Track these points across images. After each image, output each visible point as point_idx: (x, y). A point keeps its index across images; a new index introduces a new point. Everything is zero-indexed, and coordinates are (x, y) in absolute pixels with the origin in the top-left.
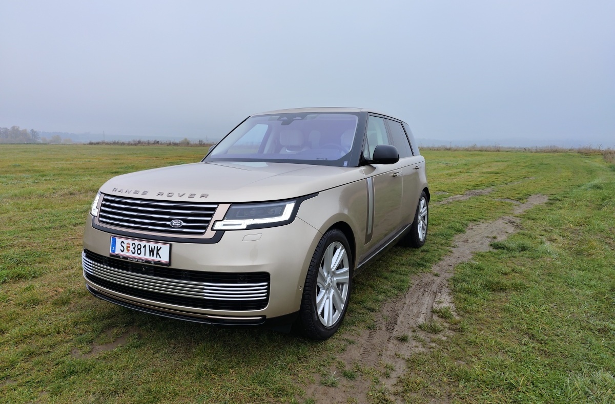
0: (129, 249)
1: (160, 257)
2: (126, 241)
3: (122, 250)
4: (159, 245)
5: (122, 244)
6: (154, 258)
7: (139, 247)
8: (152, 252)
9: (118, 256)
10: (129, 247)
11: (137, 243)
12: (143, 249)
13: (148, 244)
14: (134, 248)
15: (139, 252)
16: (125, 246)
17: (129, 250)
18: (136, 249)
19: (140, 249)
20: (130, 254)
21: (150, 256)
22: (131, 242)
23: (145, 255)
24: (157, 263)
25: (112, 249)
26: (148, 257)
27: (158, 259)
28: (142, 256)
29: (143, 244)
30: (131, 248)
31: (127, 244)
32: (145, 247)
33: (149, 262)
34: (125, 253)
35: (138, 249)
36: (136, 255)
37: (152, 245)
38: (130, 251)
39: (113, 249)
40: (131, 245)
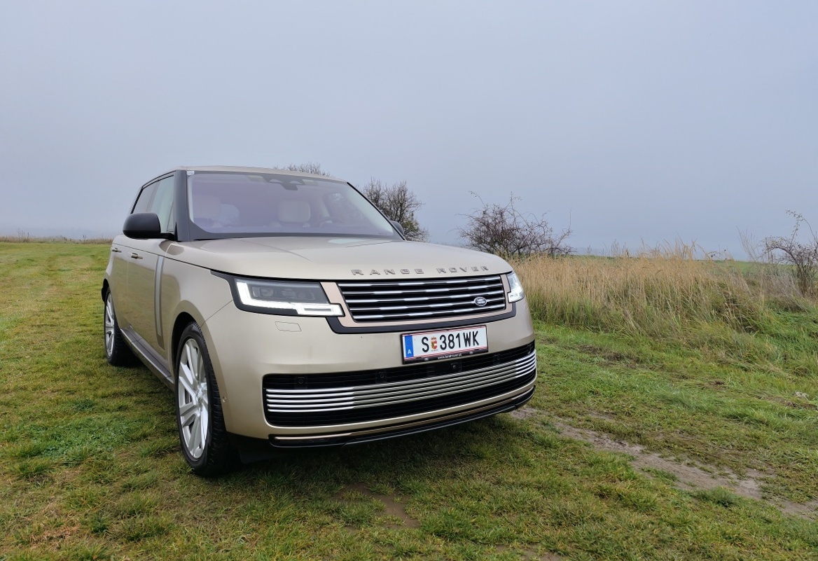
0: (435, 345)
1: (478, 344)
2: (430, 336)
3: (426, 349)
4: (475, 330)
5: (425, 341)
6: (472, 347)
7: (451, 338)
8: (467, 340)
9: (420, 359)
10: (436, 342)
11: (447, 334)
12: (456, 340)
13: (461, 332)
15: (452, 345)
16: (429, 343)
17: (436, 347)
18: (447, 342)
19: (452, 341)
20: (439, 351)
21: (466, 346)
24: (476, 351)
25: (407, 352)
26: (464, 348)
27: (476, 347)
28: (456, 349)
29: (455, 333)
30: (440, 342)
31: (432, 339)
32: (458, 336)
33: (466, 353)
34: (431, 352)
35: (450, 341)
36: (448, 350)
37: (467, 331)
38: (439, 348)
40: (438, 339)
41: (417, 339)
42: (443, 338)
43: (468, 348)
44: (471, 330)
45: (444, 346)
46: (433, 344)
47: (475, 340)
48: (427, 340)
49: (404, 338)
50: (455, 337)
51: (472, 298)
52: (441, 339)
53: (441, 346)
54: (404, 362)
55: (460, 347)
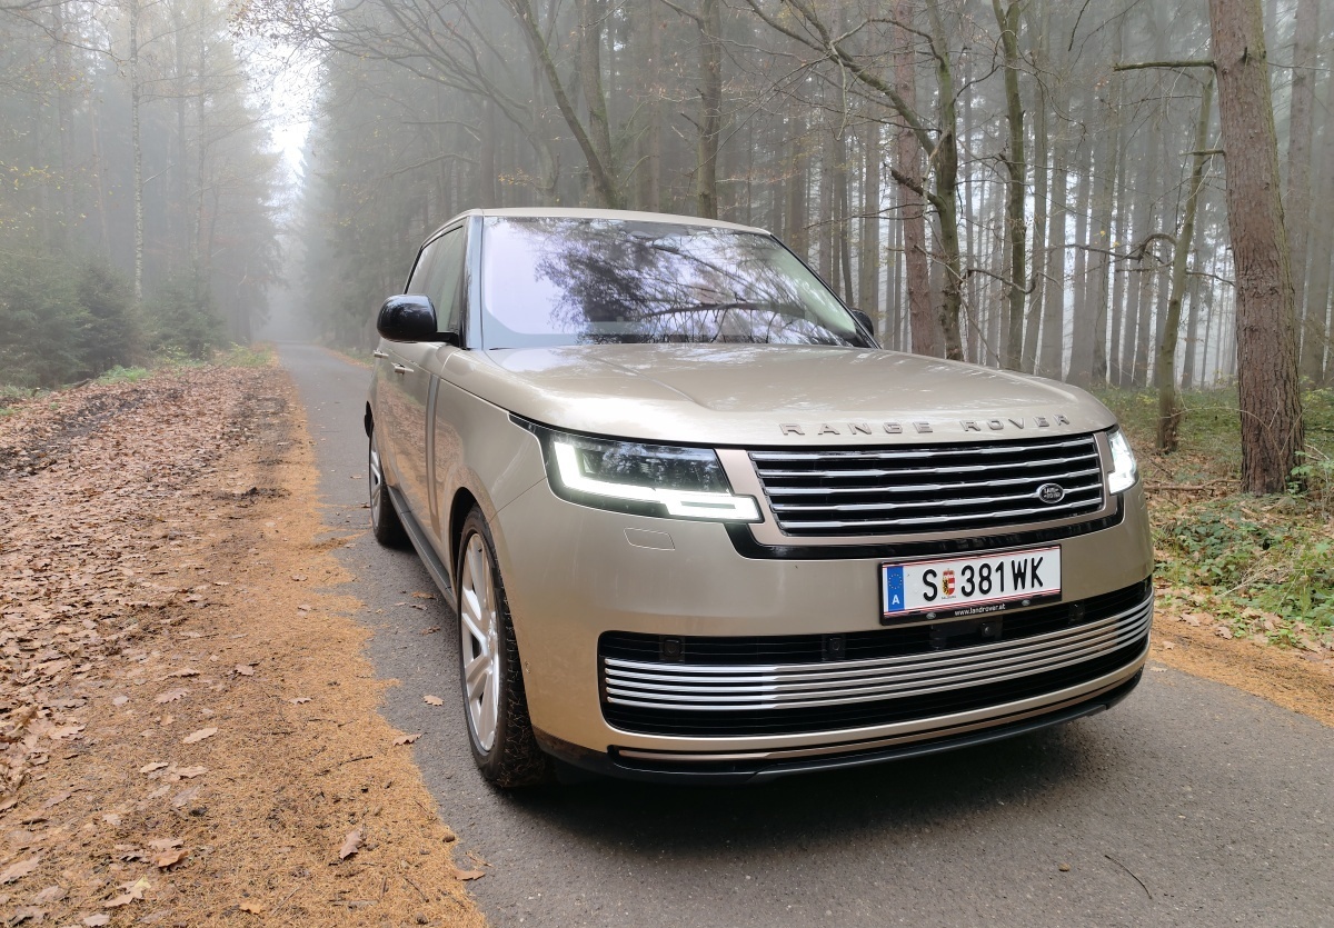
0: (950, 586)
1: (1041, 584)
3: (930, 594)
4: (1036, 555)
5: (930, 578)
7: (985, 572)
8: (1019, 576)
10: (952, 581)
11: (976, 564)
12: (995, 577)
13: (1007, 560)
14: (970, 580)
15: (985, 585)
17: (952, 591)
18: (977, 579)
19: (987, 578)
20: (958, 599)
22: (957, 566)
23: (1002, 589)
26: (1010, 593)
28: (995, 595)
29: (994, 562)
30: (961, 581)
31: (945, 574)
32: (1001, 568)
34: (942, 601)
35: (983, 578)
36: (977, 597)
37: (1019, 558)
38: (958, 592)
39: (896, 600)
41: (913, 574)
42: (968, 573)
43: (1020, 593)
44: (1029, 556)
45: (968, 589)
46: (946, 584)
47: (1034, 576)
48: (935, 575)
49: (885, 571)
50: (993, 569)
51: (1032, 487)
52: (963, 573)
53: (963, 588)
54: (883, 619)
55: (1004, 591)
